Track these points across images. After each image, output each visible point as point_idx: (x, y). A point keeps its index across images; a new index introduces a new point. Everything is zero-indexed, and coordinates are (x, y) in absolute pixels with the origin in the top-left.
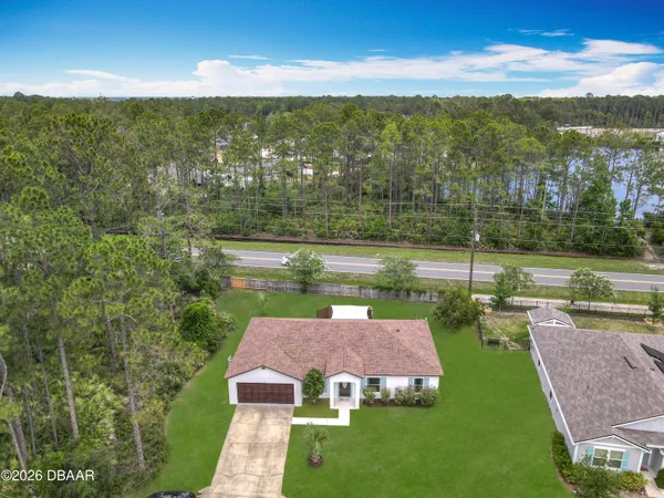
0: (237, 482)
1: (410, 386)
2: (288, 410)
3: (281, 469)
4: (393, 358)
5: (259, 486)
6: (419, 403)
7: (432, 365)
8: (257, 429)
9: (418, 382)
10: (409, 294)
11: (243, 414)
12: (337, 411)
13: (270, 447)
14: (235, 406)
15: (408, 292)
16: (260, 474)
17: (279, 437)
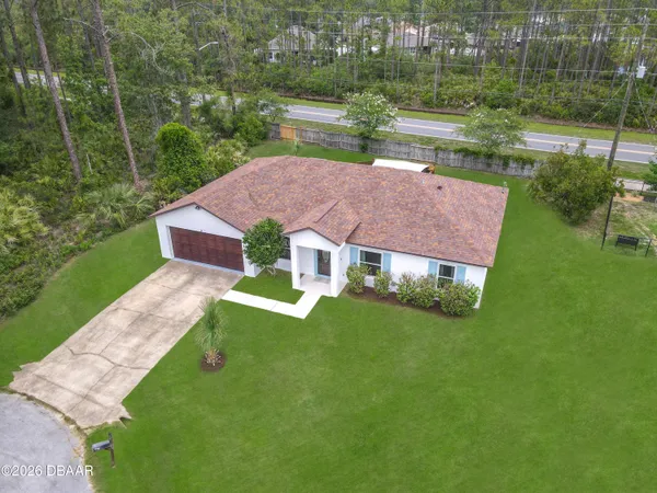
0: (78, 364)
1: (431, 276)
2: (231, 278)
4: (411, 225)
5: (101, 379)
6: (436, 307)
7: (478, 246)
8: (167, 297)
9: (447, 271)
10: (506, 165)
11: (167, 273)
12: (301, 293)
13: (164, 325)
14: (167, 260)
15: (505, 161)
16: (117, 361)
17: (187, 314)
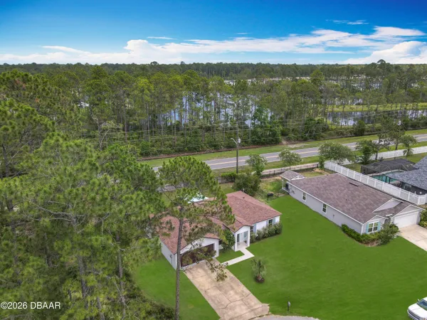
0: (232, 308)
1: (267, 225)
3: (247, 291)
5: (246, 305)
9: (270, 221)
12: (240, 251)
